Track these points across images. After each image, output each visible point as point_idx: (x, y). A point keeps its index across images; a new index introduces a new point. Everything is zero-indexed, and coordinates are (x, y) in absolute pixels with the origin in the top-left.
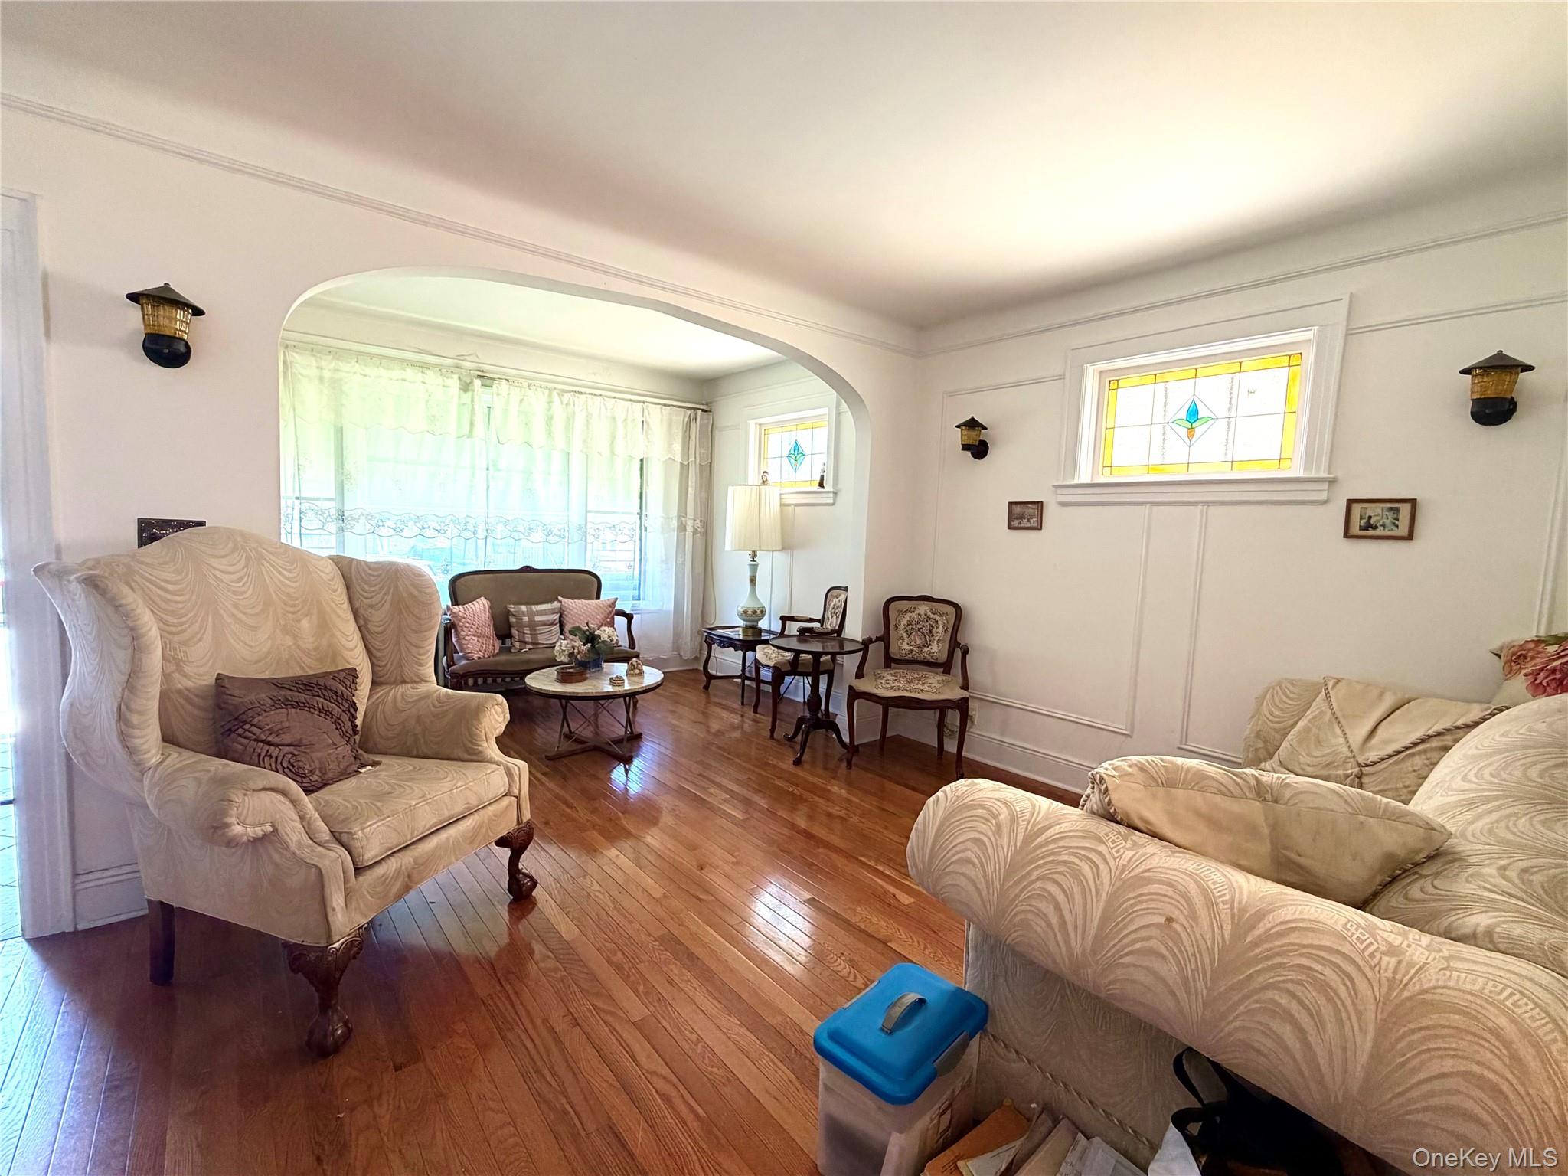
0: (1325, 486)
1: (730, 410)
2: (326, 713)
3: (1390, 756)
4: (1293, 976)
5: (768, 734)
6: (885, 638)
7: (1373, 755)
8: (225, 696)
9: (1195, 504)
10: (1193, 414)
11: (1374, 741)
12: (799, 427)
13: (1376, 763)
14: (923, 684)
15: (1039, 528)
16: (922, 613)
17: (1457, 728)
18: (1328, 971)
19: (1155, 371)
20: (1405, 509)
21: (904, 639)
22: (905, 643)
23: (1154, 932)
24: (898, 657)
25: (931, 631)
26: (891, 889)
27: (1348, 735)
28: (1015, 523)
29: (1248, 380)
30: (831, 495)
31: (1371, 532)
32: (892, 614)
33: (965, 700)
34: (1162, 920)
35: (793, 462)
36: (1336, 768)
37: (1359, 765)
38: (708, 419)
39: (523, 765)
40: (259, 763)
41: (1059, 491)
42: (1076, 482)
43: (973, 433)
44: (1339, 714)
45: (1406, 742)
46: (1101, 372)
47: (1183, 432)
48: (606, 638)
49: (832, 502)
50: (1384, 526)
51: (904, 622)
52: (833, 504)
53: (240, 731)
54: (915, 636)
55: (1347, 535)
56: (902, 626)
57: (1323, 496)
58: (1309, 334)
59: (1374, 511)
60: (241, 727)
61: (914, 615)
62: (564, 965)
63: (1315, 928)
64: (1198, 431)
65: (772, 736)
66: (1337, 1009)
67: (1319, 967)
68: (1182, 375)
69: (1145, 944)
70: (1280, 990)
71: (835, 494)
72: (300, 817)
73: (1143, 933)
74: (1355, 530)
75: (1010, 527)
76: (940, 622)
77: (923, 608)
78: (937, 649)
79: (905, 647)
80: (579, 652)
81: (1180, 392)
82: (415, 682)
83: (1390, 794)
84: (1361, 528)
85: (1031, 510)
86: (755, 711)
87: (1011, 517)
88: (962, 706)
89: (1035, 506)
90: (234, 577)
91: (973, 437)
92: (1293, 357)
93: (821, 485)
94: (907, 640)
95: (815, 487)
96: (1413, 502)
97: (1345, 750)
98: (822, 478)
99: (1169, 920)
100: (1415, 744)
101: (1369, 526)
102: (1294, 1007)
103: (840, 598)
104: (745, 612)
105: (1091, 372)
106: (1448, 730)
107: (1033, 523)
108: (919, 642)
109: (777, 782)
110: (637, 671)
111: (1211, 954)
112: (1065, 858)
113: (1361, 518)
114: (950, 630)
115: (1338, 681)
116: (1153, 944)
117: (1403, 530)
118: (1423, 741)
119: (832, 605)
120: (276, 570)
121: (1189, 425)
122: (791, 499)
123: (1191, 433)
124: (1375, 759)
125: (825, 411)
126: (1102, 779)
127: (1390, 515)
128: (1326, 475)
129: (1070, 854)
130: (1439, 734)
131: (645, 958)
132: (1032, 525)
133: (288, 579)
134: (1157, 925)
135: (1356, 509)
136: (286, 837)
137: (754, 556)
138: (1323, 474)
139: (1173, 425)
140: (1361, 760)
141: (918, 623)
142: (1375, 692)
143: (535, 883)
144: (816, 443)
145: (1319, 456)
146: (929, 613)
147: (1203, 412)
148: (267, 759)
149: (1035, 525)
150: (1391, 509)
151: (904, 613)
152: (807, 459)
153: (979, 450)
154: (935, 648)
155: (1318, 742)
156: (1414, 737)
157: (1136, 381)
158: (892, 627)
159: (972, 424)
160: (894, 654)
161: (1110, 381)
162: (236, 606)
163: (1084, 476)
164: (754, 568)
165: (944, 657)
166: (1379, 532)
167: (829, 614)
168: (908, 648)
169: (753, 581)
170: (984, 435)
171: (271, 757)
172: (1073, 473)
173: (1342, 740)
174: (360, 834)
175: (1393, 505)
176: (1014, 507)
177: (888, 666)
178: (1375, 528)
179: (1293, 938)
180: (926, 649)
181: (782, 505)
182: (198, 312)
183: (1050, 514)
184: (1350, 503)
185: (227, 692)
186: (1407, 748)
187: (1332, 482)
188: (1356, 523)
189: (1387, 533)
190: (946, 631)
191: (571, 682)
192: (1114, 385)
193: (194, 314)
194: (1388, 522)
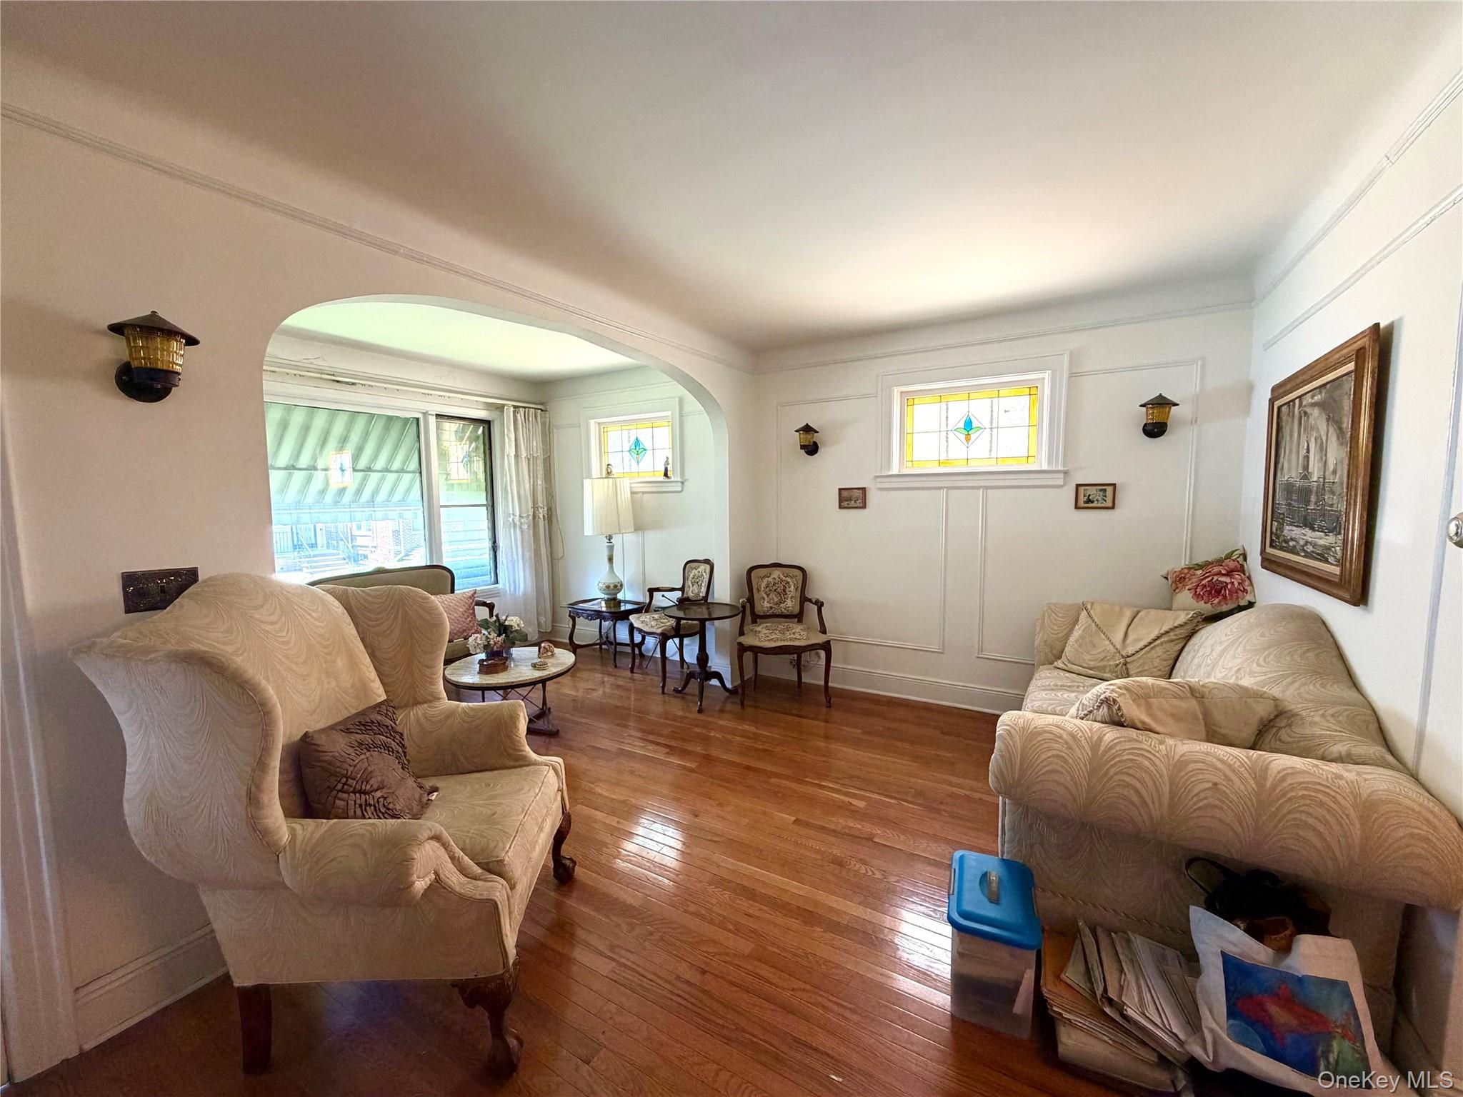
0: (1061, 475)
1: (565, 411)
2: (388, 748)
3: (1142, 649)
4: (1302, 802)
5: (661, 691)
6: (751, 600)
7: (1131, 650)
8: (316, 754)
9: (978, 488)
10: (968, 425)
11: (1128, 641)
12: (638, 426)
13: (1134, 654)
14: (794, 633)
15: (864, 507)
16: (776, 576)
17: (1176, 627)
18: (1320, 796)
19: (940, 395)
20: (1109, 489)
21: (764, 599)
22: (766, 602)
23: (1209, 793)
24: (762, 614)
25: (784, 591)
26: (847, 799)
27: (1111, 638)
28: (845, 504)
29: (1005, 403)
30: (680, 484)
31: (1090, 505)
32: (754, 581)
33: (828, 642)
34: (1210, 785)
35: (635, 456)
36: (1109, 660)
37: (1123, 657)
38: (546, 418)
39: (559, 760)
40: (363, 815)
41: (878, 480)
42: (891, 473)
43: (809, 436)
44: (1100, 625)
45: (1149, 640)
46: (901, 392)
47: (963, 437)
48: (517, 628)
49: (680, 489)
50: (1097, 500)
51: (764, 585)
52: (681, 492)
53: (339, 786)
54: (772, 595)
55: (1077, 507)
56: (763, 589)
57: (1061, 482)
58: (1047, 375)
59: (1092, 491)
60: (339, 782)
61: (770, 579)
62: (655, 926)
63: (1295, 772)
64: (973, 437)
65: (663, 693)
66: (1333, 815)
67: (1314, 794)
68: (959, 397)
69: (1205, 802)
70: (1301, 812)
71: (683, 483)
72: (451, 859)
73: (1202, 795)
74: (1081, 504)
75: (840, 507)
76: (791, 583)
77: (776, 573)
78: (791, 604)
79: (766, 604)
80: (495, 643)
81: (958, 410)
82: (431, 701)
83: (1146, 673)
84: (1085, 502)
85: (857, 493)
86: (632, 672)
87: (841, 500)
88: (826, 647)
89: (861, 491)
90: (277, 626)
91: (808, 439)
92: (1033, 389)
93: (666, 475)
94: (767, 599)
95: (662, 478)
96: (1114, 485)
97: (1113, 650)
98: (666, 470)
99: (1215, 784)
100: (1155, 640)
101: (1089, 501)
102: (1311, 821)
103: (700, 570)
104: (608, 587)
105: (896, 392)
106: (1171, 629)
107: (859, 503)
108: (776, 600)
109: (696, 730)
110: (550, 653)
111: (1250, 800)
112: (1126, 757)
113: (1084, 496)
114: (800, 589)
115: (1093, 604)
116: (1210, 800)
117: (1109, 504)
118: (1158, 638)
119: (691, 576)
120: (306, 612)
121: (966, 433)
122: (639, 488)
123: (968, 438)
124: (1133, 652)
125: (669, 413)
126: (1114, 701)
127: (1101, 493)
128: (1062, 469)
129: (1129, 754)
130: (1167, 632)
131: (714, 901)
132: (858, 505)
133: (316, 619)
134: (1208, 789)
135: (1081, 490)
136: (447, 880)
137: (610, 538)
138: (1060, 468)
139: (955, 432)
140: (1124, 653)
141: (774, 585)
142: (1117, 609)
143: (575, 863)
144: (660, 442)
145: (1057, 457)
146: (782, 577)
147: (975, 424)
148: (368, 808)
149: (861, 505)
150: (1101, 490)
151: (762, 578)
152: (649, 453)
153: (812, 449)
154: (789, 603)
155: (1094, 645)
156: (1153, 636)
157: (927, 400)
158: (755, 591)
159: (807, 429)
160: (759, 611)
161: (908, 399)
162: (286, 657)
163: (895, 470)
164: (611, 548)
165: (797, 610)
166: (1094, 505)
167: (689, 583)
168: (768, 605)
169: (610, 559)
170: (816, 437)
171: (370, 805)
172: (889, 466)
173: (1107, 642)
174: (507, 859)
175: (1103, 487)
176: (842, 491)
177: (754, 622)
178: (1093, 502)
179: (1289, 781)
180: (782, 605)
181: (632, 493)
182: (192, 341)
183: (872, 498)
184: (1078, 486)
185: (320, 749)
186: (1150, 643)
187: (1065, 473)
188: (1082, 499)
189: (1099, 505)
190: (797, 589)
191: (497, 672)
192: (911, 402)
193: (188, 344)
194: (1100, 499)
